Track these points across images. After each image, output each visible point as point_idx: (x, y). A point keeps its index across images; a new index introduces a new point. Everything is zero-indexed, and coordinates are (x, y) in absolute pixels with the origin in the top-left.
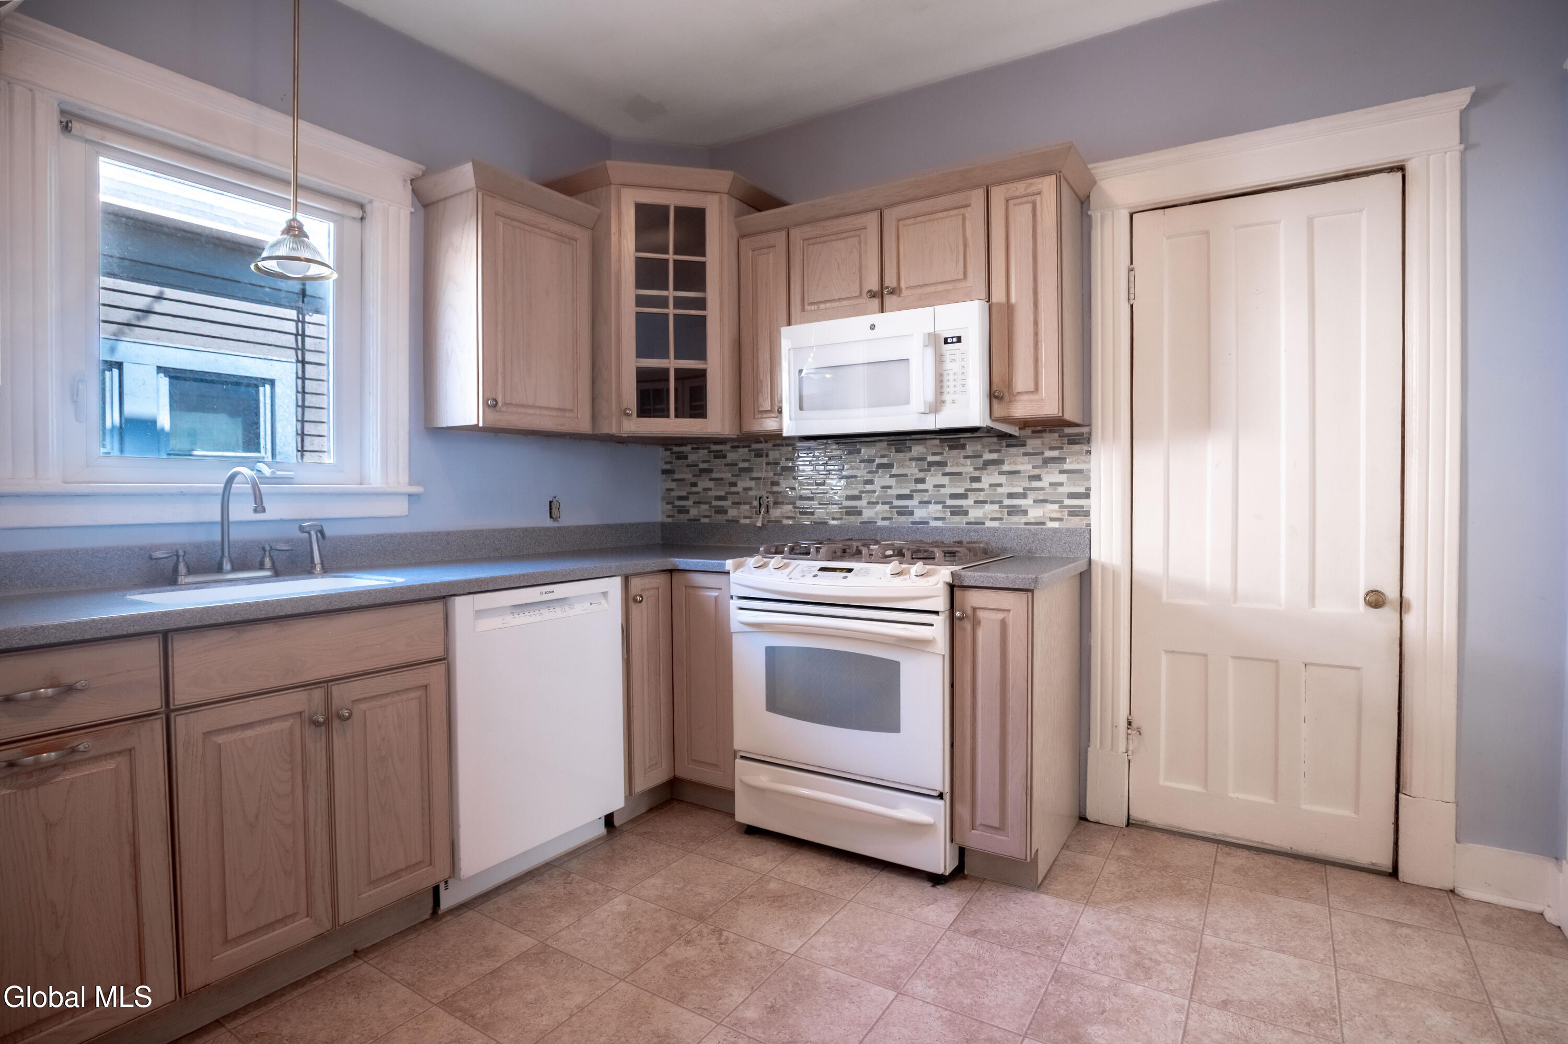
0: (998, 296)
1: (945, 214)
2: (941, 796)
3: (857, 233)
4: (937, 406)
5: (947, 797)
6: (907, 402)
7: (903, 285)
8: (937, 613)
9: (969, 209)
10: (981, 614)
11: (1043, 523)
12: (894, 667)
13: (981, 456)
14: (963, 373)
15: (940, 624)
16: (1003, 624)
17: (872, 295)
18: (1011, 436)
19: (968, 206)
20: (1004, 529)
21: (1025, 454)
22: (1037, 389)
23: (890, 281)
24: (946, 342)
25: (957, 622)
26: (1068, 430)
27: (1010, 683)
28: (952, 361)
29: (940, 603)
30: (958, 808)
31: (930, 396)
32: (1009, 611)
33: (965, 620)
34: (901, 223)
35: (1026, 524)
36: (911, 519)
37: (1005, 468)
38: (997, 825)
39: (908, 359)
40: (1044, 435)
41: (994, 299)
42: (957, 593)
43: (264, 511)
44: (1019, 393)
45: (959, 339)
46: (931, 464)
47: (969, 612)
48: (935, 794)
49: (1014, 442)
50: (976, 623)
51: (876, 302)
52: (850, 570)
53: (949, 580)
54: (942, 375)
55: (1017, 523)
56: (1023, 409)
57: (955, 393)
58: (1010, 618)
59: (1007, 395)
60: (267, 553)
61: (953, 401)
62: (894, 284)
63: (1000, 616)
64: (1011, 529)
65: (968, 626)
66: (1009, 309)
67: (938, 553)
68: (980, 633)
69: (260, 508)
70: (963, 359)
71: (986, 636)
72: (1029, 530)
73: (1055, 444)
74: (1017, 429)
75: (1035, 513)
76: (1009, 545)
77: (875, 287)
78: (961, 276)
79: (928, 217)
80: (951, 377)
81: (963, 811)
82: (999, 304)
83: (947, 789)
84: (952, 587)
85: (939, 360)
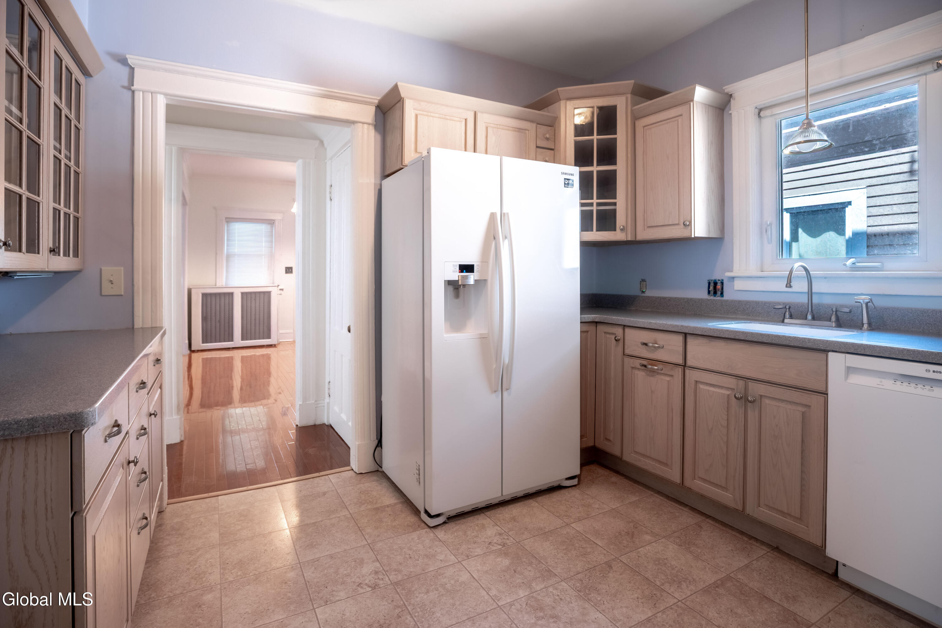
43: (791, 287)
60: (834, 313)
69: (789, 285)
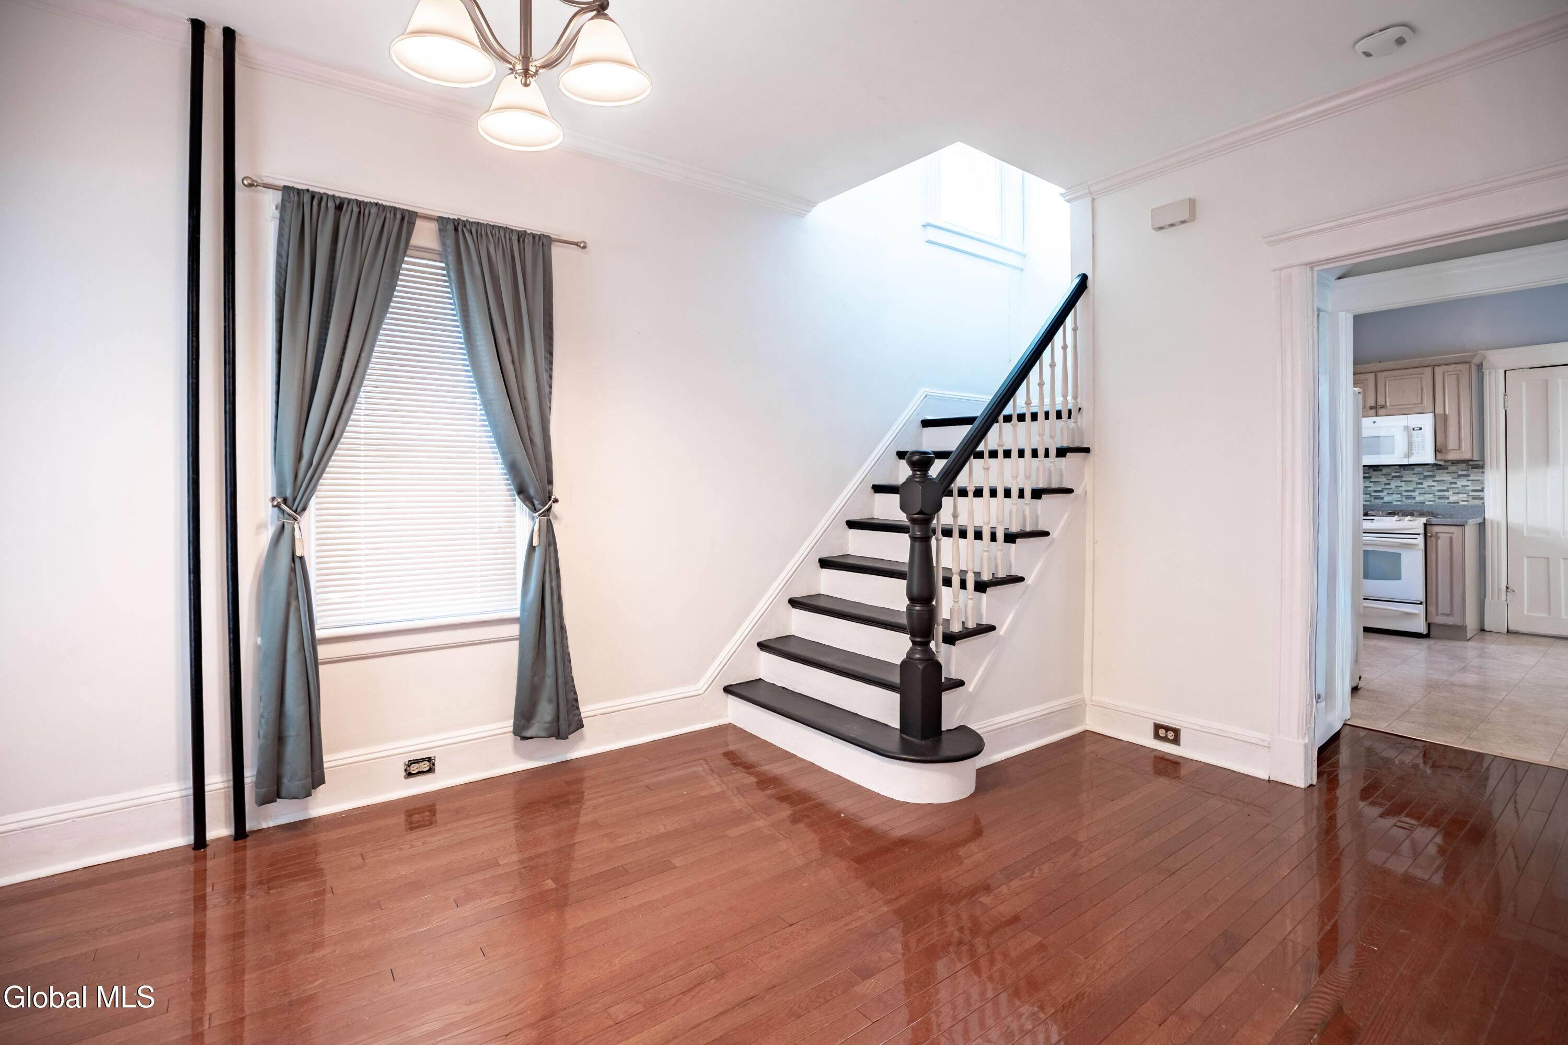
0: (1439, 410)
1: (1411, 376)
2: (1421, 603)
3: (1363, 381)
4: (1409, 454)
5: (1424, 604)
6: (1393, 453)
7: (1388, 404)
8: (1419, 534)
9: (1424, 375)
10: (1440, 535)
11: (1458, 503)
12: (1399, 555)
13: (1423, 474)
14: (1423, 442)
15: (1421, 539)
16: (1451, 539)
17: (1371, 408)
18: (1440, 465)
19: (1423, 374)
20: (1436, 505)
21: (1447, 473)
22: (1460, 447)
23: (1381, 402)
24: (1414, 429)
25: (1428, 538)
26: (1471, 463)
27: (1455, 561)
28: (1417, 437)
29: (1421, 531)
30: (1429, 608)
31: (1406, 451)
32: (1453, 533)
33: (1433, 537)
34: (1387, 379)
35: (1448, 503)
36: (1382, 501)
37: (1437, 478)
38: (1449, 613)
39: (1393, 436)
40: (1458, 465)
41: (1437, 412)
42: (1428, 527)
44: (1450, 450)
45: (1421, 429)
46: (1394, 477)
47: (1434, 534)
48: (1419, 602)
49: (1441, 467)
50: (1437, 538)
51: (1373, 411)
52: (1373, 520)
53: (1425, 522)
54: (1411, 443)
55: (1444, 503)
56: (1452, 456)
57: (1419, 450)
58: (1454, 536)
59: (1444, 452)
61: (1418, 453)
62: (1383, 404)
63: (1450, 535)
64: (1440, 505)
65: (1434, 539)
66: (1445, 417)
67: (1415, 514)
68: (1440, 542)
70: (1423, 437)
71: (1443, 543)
72: (1451, 506)
73: (1464, 468)
74: (1443, 462)
75: (1453, 498)
76: (1439, 512)
77: (1373, 404)
78: (1420, 402)
79: (1402, 377)
80: (1416, 443)
81: (1432, 609)
82: (1440, 414)
83: (1424, 601)
84: (1425, 525)
85: (1410, 437)
